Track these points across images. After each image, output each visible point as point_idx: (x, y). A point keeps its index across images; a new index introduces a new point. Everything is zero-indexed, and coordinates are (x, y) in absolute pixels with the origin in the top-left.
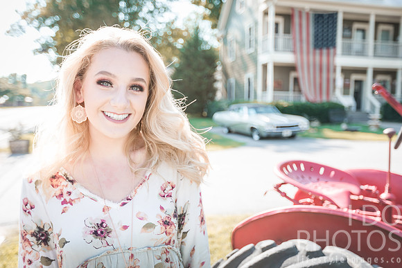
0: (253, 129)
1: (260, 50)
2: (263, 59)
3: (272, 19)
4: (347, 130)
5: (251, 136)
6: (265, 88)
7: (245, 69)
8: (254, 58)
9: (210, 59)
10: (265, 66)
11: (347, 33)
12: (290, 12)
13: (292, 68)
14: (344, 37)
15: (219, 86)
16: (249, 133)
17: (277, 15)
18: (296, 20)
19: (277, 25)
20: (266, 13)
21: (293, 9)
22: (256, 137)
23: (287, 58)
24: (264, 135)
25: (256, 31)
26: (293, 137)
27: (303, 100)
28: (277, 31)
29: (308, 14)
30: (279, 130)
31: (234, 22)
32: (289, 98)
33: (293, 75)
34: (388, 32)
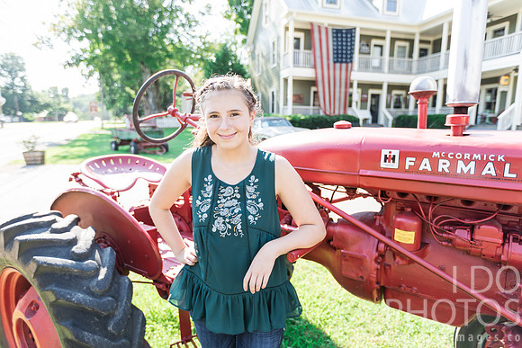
1: (281, 65)
2: (284, 74)
6: (286, 103)
7: (270, 83)
8: (277, 72)
10: (286, 80)
14: (360, 53)
18: (316, 35)
20: (287, 29)
21: (312, 24)
23: (308, 73)
25: (278, 45)
29: (327, 28)
32: (308, 112)
33: (313, 89)
34: (405, 47)
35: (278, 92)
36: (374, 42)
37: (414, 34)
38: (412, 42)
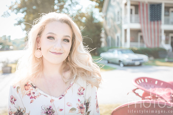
0: (120, 61)
1: (123, 22)
2: (124, 27)
3: (129, 7)
4: (168, 62)
5: (119, 64)
6: (126, 41)
7: (116, 31)
8: (120, 26)
9: (99, 27)
10: (126, 30)
11: (167, 13)
12: (138, 4)
13: (139, 31)
14: (165, 15)
15: (103, 40)
16: (118, 63)
17: (131, 5)
18: (141, 7)
19: (131, 10)
20: (126, 4)
21: (139, 2)
22: (122, 65)
23: (137, 26)
24: (126, 64)
25: (121, 13)
26: (140, 65)
27: (145, 46)
28: (131, 13)
29: (147, 5)
30: (133, 62)
31: (110, 9)
32: (138, 46)
33: (140, 34)
35: (121, 36)
36: (171, 10)
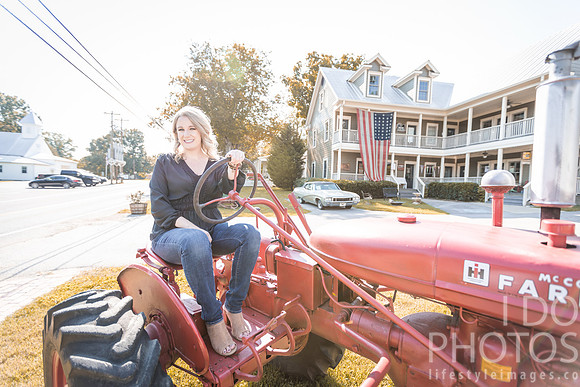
0: (317, 200)
1: (333, 141)
2: (334, 147)
3: (341, 117)
4: (392, 204)
5: (316, 206)
6: (335, 171)
7: (323, 154)
10: (336, 152)
12: (355, 112)
14: (397, 132)
16: (316, 203)
17: (345, 114)
18: (361, 118)
20: (337, 113)
21: (358, 109)
22: (319, 207)
23: (354, 147)
24: (325, 205)
29: (369, 113)
32: (355, 178)
33: (358, 159)
34: (435, 127)
35: (330, 161)
36: (408, 123)
37: (443, 117)
38: (441, 124)
